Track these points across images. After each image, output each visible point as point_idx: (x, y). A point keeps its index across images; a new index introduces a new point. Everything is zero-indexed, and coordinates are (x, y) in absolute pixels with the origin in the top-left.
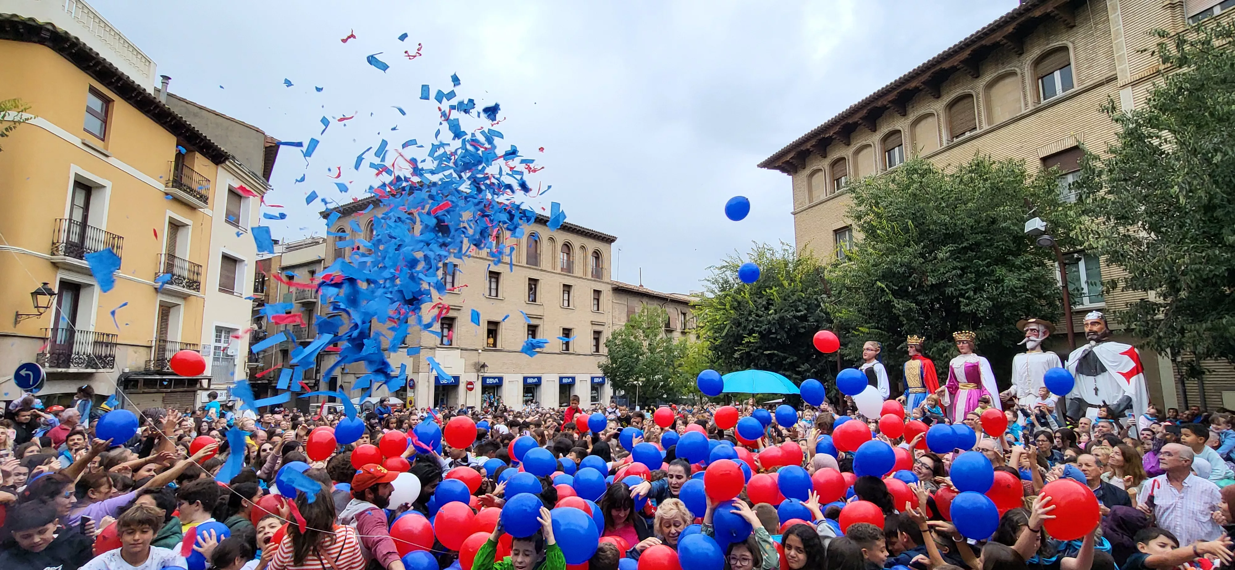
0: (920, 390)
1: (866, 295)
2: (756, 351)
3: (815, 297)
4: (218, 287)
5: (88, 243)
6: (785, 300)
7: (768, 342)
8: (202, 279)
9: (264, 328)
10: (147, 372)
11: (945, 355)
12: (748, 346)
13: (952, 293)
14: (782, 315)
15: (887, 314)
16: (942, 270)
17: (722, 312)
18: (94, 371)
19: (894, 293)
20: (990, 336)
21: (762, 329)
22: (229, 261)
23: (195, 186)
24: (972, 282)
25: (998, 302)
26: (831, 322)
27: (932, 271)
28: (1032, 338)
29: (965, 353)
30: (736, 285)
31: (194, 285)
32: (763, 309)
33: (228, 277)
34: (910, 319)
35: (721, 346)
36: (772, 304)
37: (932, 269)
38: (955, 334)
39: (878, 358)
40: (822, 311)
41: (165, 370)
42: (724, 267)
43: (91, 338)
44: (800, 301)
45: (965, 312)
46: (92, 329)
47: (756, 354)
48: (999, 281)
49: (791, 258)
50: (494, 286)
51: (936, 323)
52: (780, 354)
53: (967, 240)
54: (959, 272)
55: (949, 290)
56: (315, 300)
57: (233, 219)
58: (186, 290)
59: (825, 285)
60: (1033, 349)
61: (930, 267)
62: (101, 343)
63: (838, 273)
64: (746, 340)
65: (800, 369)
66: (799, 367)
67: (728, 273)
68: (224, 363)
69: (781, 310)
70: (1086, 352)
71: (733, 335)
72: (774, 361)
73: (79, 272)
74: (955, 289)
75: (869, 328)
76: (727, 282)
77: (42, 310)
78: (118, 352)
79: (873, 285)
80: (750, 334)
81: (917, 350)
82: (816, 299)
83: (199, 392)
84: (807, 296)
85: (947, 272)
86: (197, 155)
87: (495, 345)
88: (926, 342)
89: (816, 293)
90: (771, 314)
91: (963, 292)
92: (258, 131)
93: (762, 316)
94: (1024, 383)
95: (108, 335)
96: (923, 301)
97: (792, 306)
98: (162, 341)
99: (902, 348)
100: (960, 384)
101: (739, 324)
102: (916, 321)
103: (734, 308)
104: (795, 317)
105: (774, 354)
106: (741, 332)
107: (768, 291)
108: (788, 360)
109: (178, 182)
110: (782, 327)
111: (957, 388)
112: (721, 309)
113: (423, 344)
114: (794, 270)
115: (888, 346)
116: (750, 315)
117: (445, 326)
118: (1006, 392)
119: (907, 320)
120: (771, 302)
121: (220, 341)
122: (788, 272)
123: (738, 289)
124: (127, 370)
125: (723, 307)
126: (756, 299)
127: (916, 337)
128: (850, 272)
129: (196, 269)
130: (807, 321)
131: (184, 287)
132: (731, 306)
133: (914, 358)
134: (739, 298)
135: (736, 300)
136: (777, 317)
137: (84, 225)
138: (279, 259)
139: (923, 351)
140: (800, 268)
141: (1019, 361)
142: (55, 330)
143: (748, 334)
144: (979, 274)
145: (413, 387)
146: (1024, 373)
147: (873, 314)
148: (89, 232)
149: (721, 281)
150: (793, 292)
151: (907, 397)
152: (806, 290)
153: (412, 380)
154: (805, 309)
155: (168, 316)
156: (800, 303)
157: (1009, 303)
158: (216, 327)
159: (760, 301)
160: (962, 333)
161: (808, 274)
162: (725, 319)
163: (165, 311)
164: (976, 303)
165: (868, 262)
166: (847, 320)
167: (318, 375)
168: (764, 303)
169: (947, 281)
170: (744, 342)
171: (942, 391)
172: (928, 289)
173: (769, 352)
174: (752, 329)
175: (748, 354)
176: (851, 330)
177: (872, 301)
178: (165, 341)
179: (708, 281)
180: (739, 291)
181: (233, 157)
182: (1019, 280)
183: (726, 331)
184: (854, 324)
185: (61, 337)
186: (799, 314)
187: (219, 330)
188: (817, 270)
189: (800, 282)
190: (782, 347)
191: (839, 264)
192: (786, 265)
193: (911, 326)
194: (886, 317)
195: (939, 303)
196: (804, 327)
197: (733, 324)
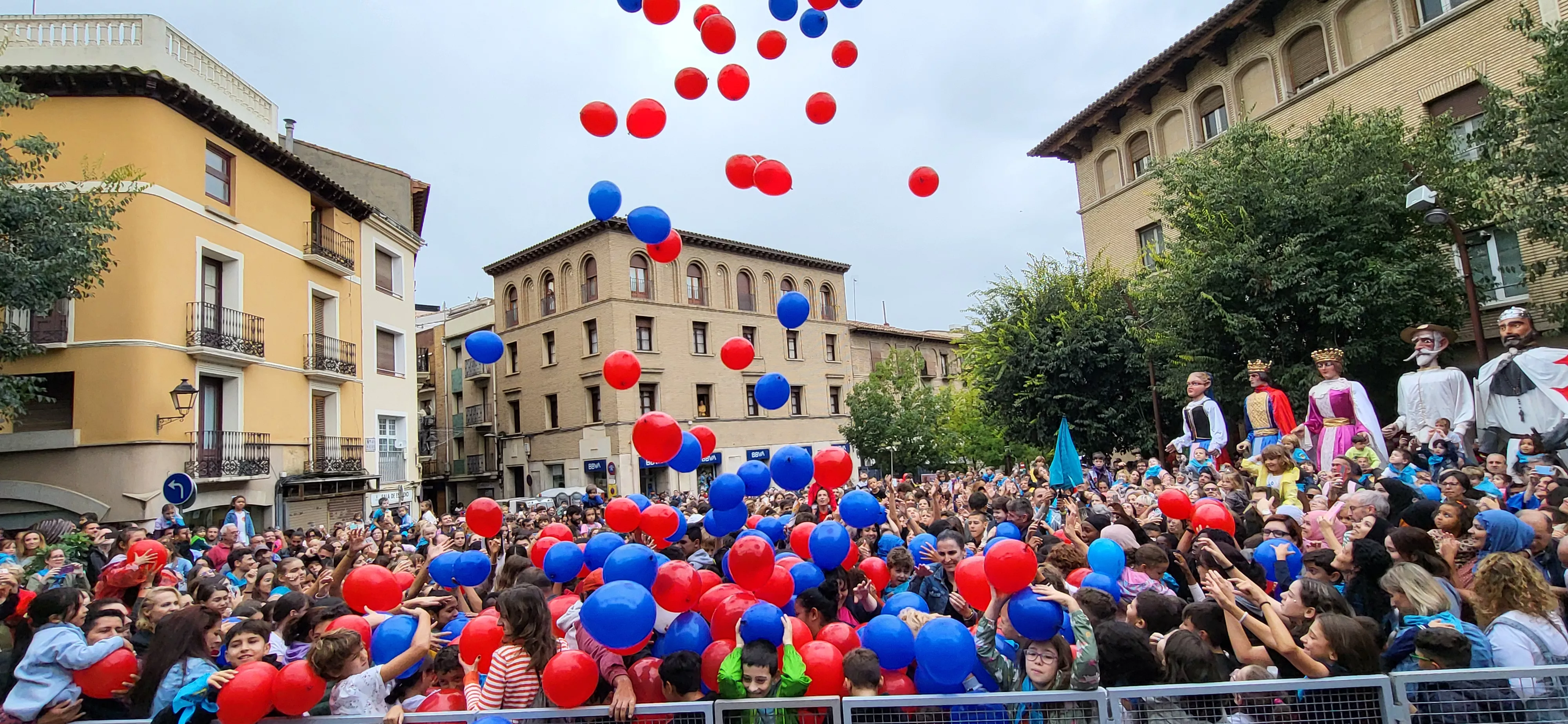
0: (1269, 431)
1: (1186, 312)
2: (1042, 396)
3: (1116, 319)
4: (376, 368)
5: (225, 329)
6: (1076, 327)
7: (1058, 384)
8: (356, 360)
9: (433, 414)
10: (307, 475)
11: (1301, 382)
12: (1031, 391)
13: (1307, 299)
14: (1074, 346)
15: (1217, 334)
16: (1291, 269)
17: (993, 350)
18: (248, 478)
19: (1227, 306)
20: (1364, 353)
21: (1048, 367)
22: (386, 336)
23: (337, 249)
24: (1334, 282)
25: (1372, 305)
26: (1142, 351)
27: (1277, 272)
28: (1424, 351)
29: (1330, 379)
30: (1010, 313)
31: (348, 367)
32: (1048, 341)
33: (386, 355)
34: (1251, 339)
35: (995, 393)
36: (1060, 334)
37: (1276, 270)
38: (1314, 354)
39: (1209, 393)
40: (1127, 337)
41: (327, 471)
42: (992, 291)
43: (242, 440)
44: (1096, 326)
45: (1326, 324)
46: (241, 429)
47: (1043, 400)
48: (1372, 278)
49: (1081, 272)
50: (700, 340)
51: (1287, 340)
52: (1074, 397)
53: (1324, 225)
54: (1315, 270)
55: (1302, 296)
56: (488, 375)
57: (384, 285)
58: (340, 375)
59: (1130, 303)
60: (1426, 366)
61: (1273, 267)
62: (253, 445)
63: (1146, 286)
64: (1029, 383)
65: (1103, 416)
66: (1101, 413)
67: (999, 298)
68: (393, 459)
69: (1073, 340)
70: (1504, 364)
71: (1011, 379)
72: (1067, 408)
73: (218, 364)
74: (1311, 294)
75: (1193, 355)
76: (997, 310)
77: (184, 411)
78: (272, 454)
79: (1196, 298)
80: (1033, 375)
81: (1262, 379)
82: (1119, 323)
83: (367, 494)
84: (1107, 319)
85: (1298, 271)
86: (336, 211)
87: (708, 413)
88: (1274, 368)
89: (1117, 314)
90: (1060, 347)
91: (1323, 296)
92: (402, 175)
93: (1047, 351)
94: (1417, 411)
95: (259, 435)
96: (1267, 312)
97: (1086, 335)
98: (320, 437)
99: (1241, 378)
100: (1325, 420)
101: (1017, 363)
102: (1258, 340)
103: (1010, 343)
104: (1092, 348)
105: (1066, 398)
106: (1021, 373)
107: (1053, 317)
108: (1087, 405)
109: (317, 247)
110: (1075, 363)
111: (1321, 426)
112: (992, 346)
113: (621, 418)
114: (1086, 287)
115: (1220, 377)
116: (1031, 350)
117: (645, 395)
118: (1391, 426)
119: (1246, 340)
120: (1058, 331)
121: (384, 433)
122: (1078, 290)
123: (1014, 318)
124: (284, 475)
125: (995, 343)
126: (1038, 329)
127: (1259, 362)
128: (1163, 283)
129: (349, 348)
130: (1108, 352)
131: (337, 371)
132: (1005, 341)
133: (1258, 390)
134: (1016, 329)
135: (1012, 333)
136: (1067, 350)
137: (218, 307)
138: (441, 329)
139: (1270, 380)
140: (1094, 283)
141: (1407, 383)
142: (201, 433)
143: (1030, 375)
144: (1344, 271)
145: (613, 472)
146: (1415, 399)
147: (1198, 337)
148: (225, 315)
149: (990, 309)
150: (1087, 316)
151: (1252, 442)
152: (1105, 311)
153: (611, 464)
154: (1105, 337)
155: (323, 408)
156: (1097, 330)
157: (1388, 306)
158: (379, 416)
159: (1043, 331)
160: (1324, 352)
161: (1105, 291)
162: (998, 358)
163: (320, 401)
164: (1341, 309)
165: (1187, 267)
166: (1161, 348)
167: (501, 465)
168: (1049, 333)
169: (1298, 283)
170: (1025, 386)
171: (1300, 431)
172: (1273, 296)
173: (1060, 396)
174: (1035, 368)
175: (1032, 401)
176: (1168, 359)
177: (1196, 319)
178: (323, 437)
179: (973, 310)
180: (1015, 320)
181: (378, 211)
182: (1401, 273)
183: (1001, 373)
184: (1172, 352)
185: (208, 441)
186: (1097, 344)
187: (382, 419)
188: (1118, 284)
189: (1095, 302)
190: (1077, 389)
191: (1147, 274)
192: (1075, 281)
193: (1251, 349)
194: (1217, 339)
195: (1289, 314)
196: (1105, 361)
197: (1010, 364)
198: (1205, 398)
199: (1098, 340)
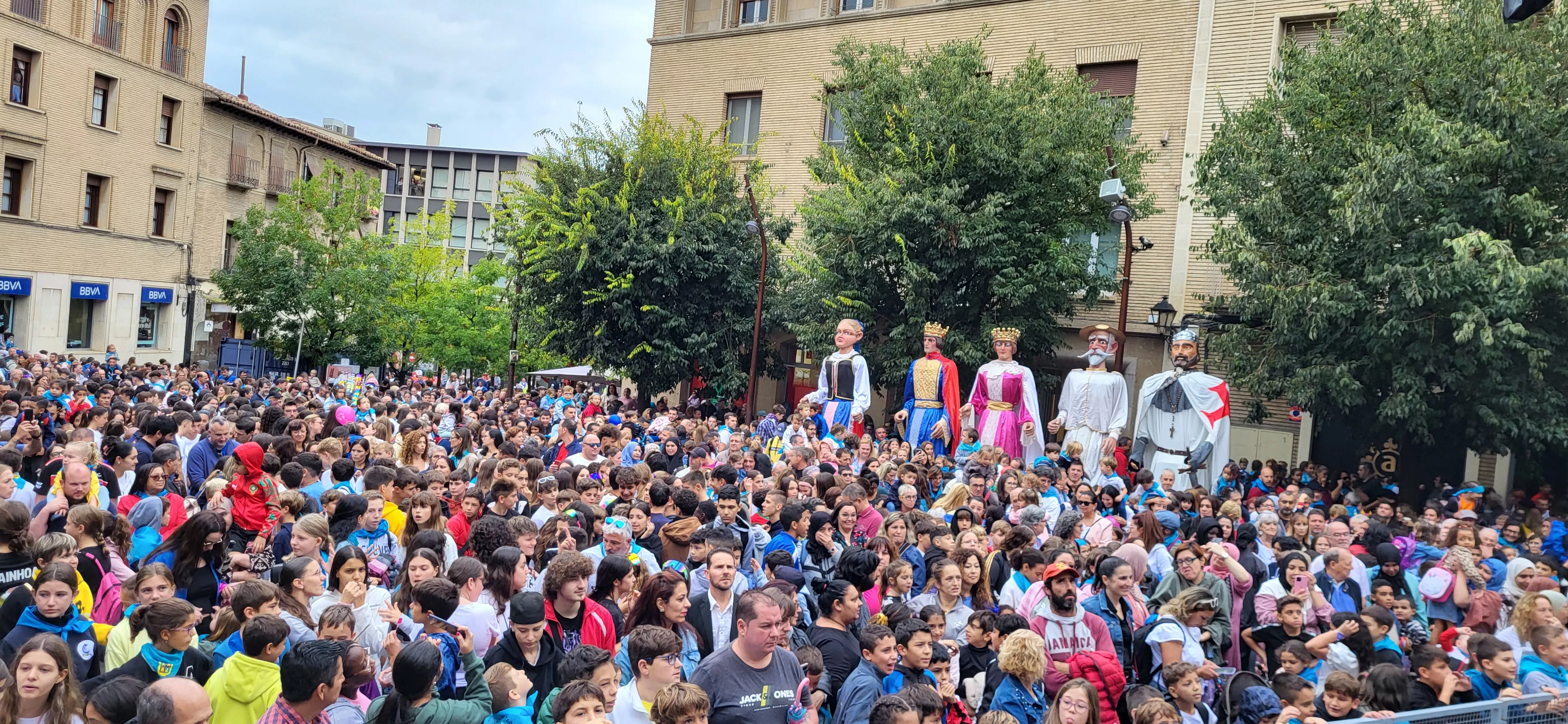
0: (933, 404)
2: (622, 302)
7: (648, 290)
16: (980, 229)
21: (640, 265)
28: (1097, 351)
29: (1004, 360)
38: (995, 331)
39: (856, 346)
60: (1096, 366)
61: (963, 221)
70: (1170, 382)
80: (618, 271)
81: (938, 346)
84: (726, 219)
100: (991, 403)
101: (599, 248)
103: (593, 220)
104: (699, 252)
105: (655, 312)
106: (599, 264)
110: (675, 267)
111: (986, 406)
112: (569, 218)
118: (1056, 421)
127: (938, 326)
132: (587, 215)
133: (930, 357)
141: (1076, 378)
143: (611, 270)
146: (1081, 397)
160: (1002, 330)
162: (579, 239)
171: (965, 411)
174: (625, 261)
198: (853, 352)
199: (706, 242)
